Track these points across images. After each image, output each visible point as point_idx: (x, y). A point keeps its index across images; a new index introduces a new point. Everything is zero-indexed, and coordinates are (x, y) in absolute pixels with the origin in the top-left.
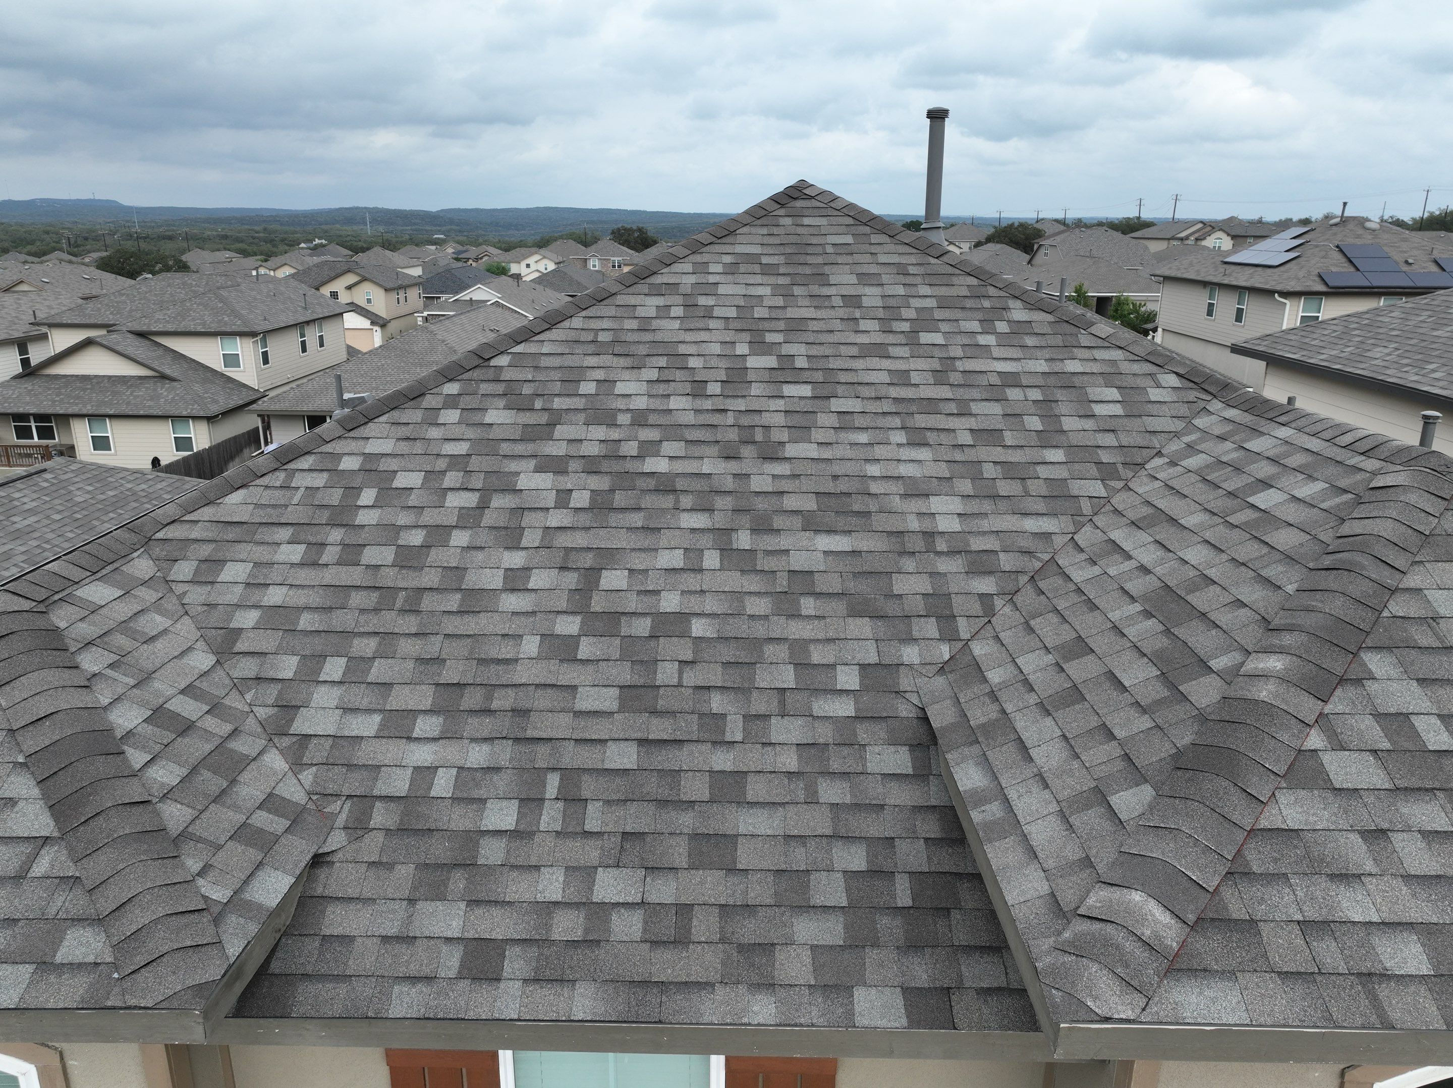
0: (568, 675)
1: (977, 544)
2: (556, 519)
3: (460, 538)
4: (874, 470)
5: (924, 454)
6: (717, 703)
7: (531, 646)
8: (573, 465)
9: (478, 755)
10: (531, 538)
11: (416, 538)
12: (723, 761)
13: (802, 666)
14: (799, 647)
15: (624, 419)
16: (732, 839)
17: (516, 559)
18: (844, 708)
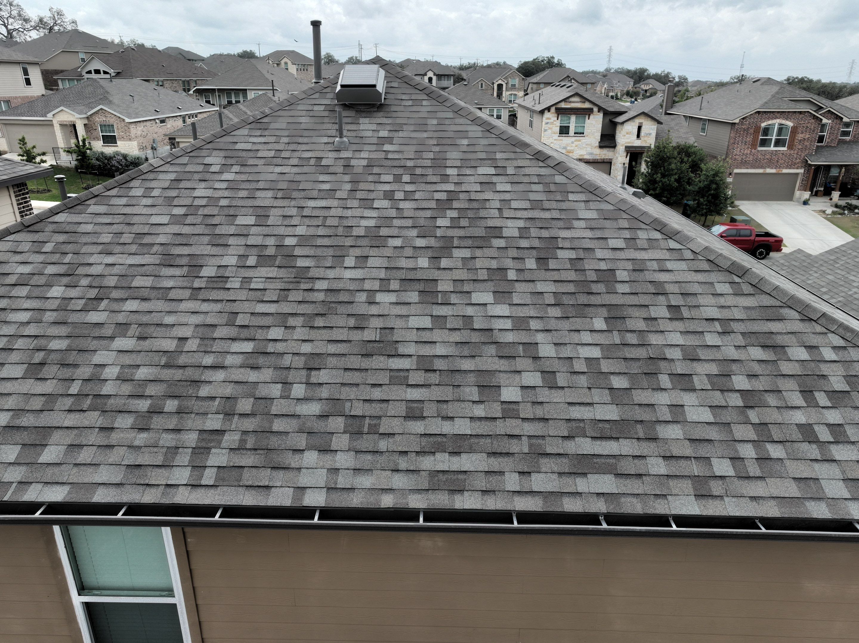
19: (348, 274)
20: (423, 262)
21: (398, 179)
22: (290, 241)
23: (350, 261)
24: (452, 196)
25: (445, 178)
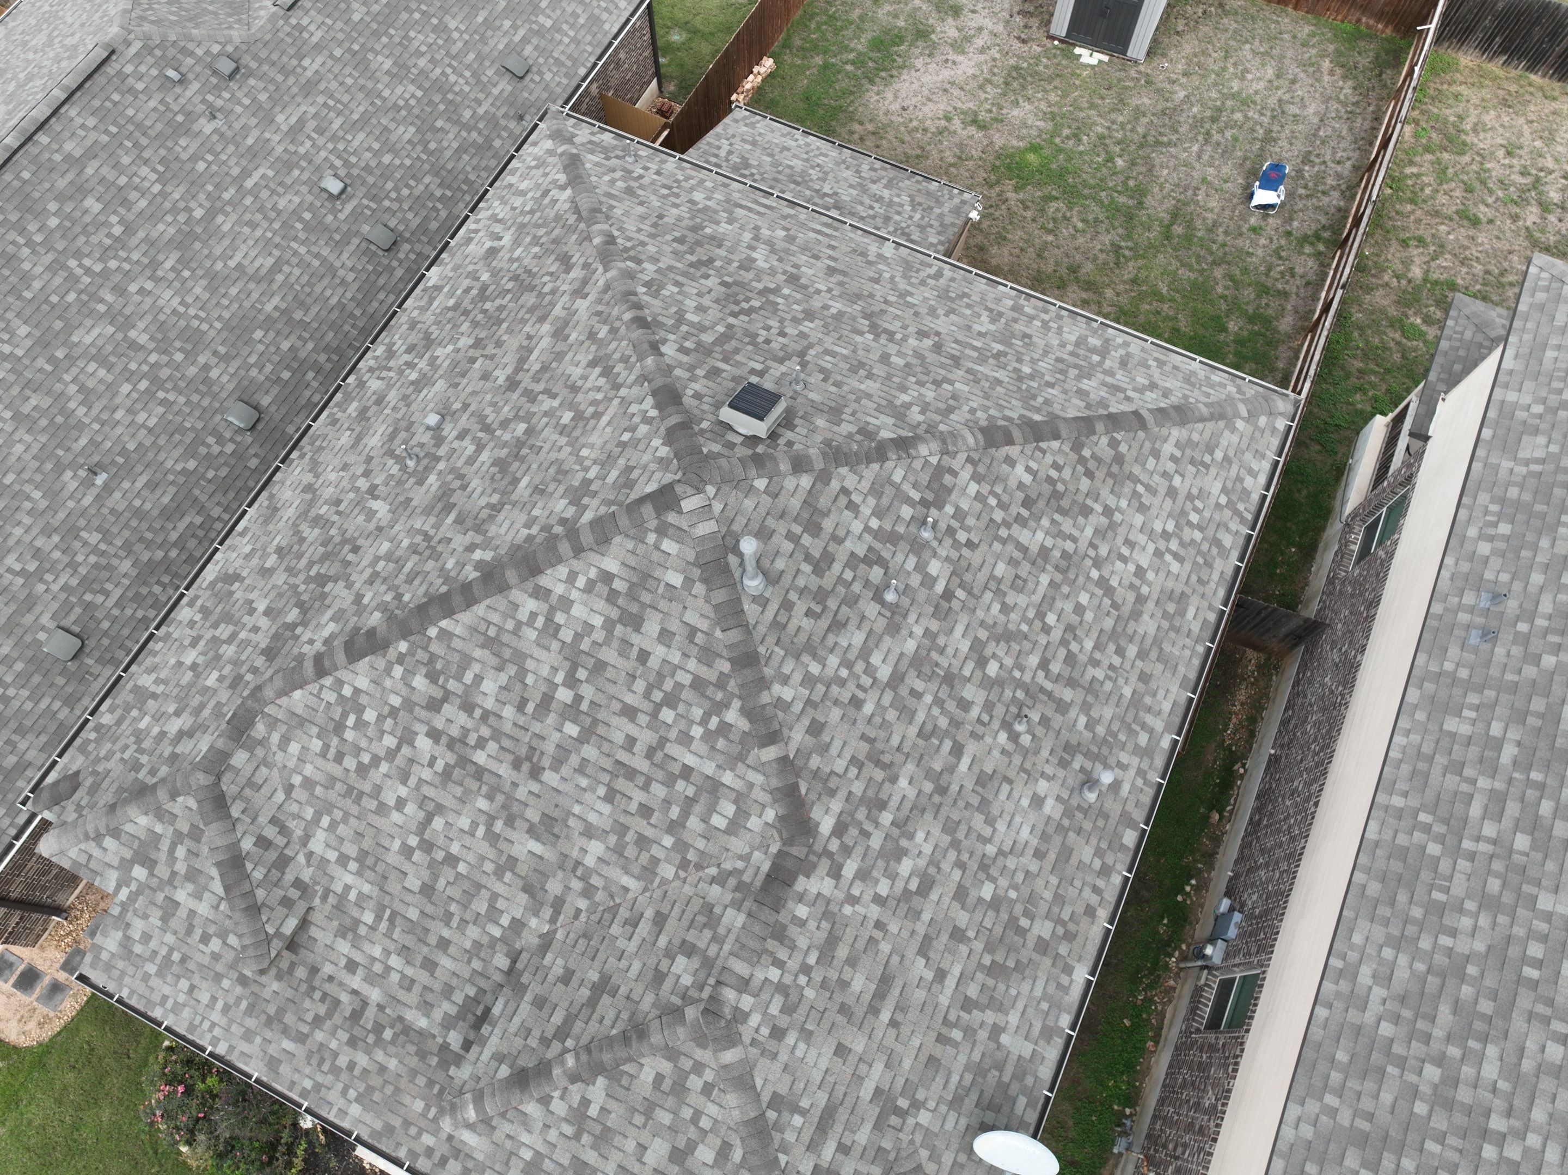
0: (407, 867)
1: (595, 881)
2: (426, 774)
3: (384, 767)
4: (577, 809)
5: (606, 809)
6: (453, 908)
7: (396, 845)
8: (444, 739)
9: (366, 888)
10: (412, 781)
11: (366, 758)
12: (446, 933)
13: (492, 907)
14: (495, 896)
15: (478, 713)
16: (436, 965)
17: (403, 791)
18: (497, 932)
19: (838, 305)
20: (786, 291)
21: (767, 342)
22: (871, 337)
23: (833, 311)
24: (735, 315)
25: (730, 327)
